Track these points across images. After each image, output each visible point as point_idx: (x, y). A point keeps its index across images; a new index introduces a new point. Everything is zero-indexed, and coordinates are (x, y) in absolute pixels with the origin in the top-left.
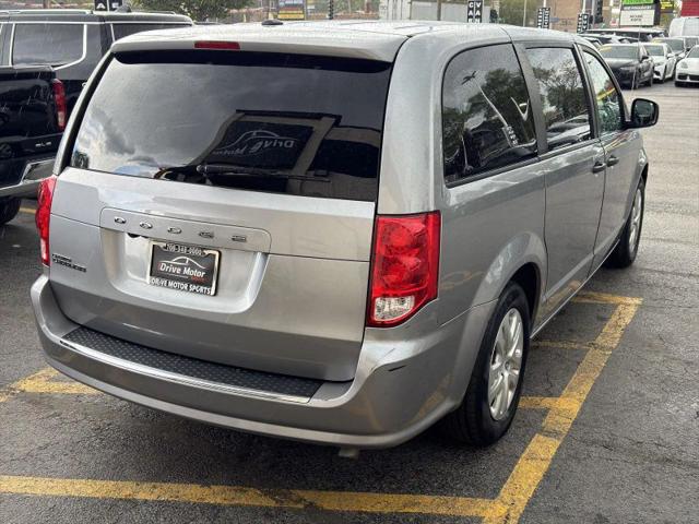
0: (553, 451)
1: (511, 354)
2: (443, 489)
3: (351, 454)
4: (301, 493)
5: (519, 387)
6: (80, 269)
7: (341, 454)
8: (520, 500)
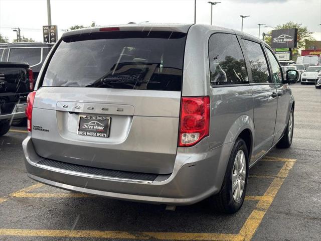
0: (262, 216)
1: (241, 172)
2: (213, 231)
3: (172, 209)
4: (147, 233)
5: (245, 188)
6: (46, 130)
7: (167, 209)
8: (249, 234)
